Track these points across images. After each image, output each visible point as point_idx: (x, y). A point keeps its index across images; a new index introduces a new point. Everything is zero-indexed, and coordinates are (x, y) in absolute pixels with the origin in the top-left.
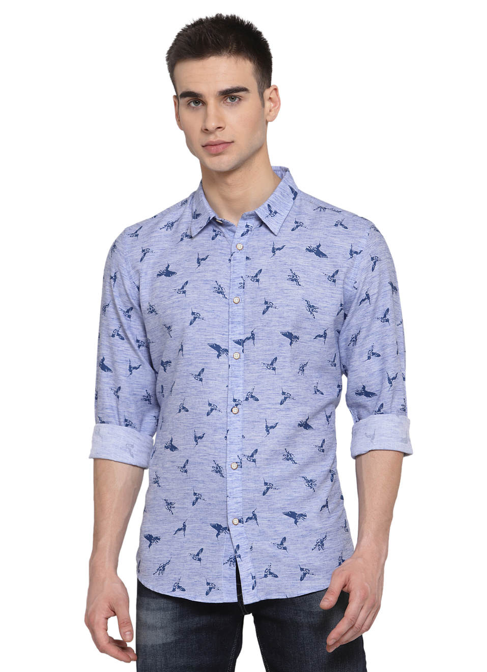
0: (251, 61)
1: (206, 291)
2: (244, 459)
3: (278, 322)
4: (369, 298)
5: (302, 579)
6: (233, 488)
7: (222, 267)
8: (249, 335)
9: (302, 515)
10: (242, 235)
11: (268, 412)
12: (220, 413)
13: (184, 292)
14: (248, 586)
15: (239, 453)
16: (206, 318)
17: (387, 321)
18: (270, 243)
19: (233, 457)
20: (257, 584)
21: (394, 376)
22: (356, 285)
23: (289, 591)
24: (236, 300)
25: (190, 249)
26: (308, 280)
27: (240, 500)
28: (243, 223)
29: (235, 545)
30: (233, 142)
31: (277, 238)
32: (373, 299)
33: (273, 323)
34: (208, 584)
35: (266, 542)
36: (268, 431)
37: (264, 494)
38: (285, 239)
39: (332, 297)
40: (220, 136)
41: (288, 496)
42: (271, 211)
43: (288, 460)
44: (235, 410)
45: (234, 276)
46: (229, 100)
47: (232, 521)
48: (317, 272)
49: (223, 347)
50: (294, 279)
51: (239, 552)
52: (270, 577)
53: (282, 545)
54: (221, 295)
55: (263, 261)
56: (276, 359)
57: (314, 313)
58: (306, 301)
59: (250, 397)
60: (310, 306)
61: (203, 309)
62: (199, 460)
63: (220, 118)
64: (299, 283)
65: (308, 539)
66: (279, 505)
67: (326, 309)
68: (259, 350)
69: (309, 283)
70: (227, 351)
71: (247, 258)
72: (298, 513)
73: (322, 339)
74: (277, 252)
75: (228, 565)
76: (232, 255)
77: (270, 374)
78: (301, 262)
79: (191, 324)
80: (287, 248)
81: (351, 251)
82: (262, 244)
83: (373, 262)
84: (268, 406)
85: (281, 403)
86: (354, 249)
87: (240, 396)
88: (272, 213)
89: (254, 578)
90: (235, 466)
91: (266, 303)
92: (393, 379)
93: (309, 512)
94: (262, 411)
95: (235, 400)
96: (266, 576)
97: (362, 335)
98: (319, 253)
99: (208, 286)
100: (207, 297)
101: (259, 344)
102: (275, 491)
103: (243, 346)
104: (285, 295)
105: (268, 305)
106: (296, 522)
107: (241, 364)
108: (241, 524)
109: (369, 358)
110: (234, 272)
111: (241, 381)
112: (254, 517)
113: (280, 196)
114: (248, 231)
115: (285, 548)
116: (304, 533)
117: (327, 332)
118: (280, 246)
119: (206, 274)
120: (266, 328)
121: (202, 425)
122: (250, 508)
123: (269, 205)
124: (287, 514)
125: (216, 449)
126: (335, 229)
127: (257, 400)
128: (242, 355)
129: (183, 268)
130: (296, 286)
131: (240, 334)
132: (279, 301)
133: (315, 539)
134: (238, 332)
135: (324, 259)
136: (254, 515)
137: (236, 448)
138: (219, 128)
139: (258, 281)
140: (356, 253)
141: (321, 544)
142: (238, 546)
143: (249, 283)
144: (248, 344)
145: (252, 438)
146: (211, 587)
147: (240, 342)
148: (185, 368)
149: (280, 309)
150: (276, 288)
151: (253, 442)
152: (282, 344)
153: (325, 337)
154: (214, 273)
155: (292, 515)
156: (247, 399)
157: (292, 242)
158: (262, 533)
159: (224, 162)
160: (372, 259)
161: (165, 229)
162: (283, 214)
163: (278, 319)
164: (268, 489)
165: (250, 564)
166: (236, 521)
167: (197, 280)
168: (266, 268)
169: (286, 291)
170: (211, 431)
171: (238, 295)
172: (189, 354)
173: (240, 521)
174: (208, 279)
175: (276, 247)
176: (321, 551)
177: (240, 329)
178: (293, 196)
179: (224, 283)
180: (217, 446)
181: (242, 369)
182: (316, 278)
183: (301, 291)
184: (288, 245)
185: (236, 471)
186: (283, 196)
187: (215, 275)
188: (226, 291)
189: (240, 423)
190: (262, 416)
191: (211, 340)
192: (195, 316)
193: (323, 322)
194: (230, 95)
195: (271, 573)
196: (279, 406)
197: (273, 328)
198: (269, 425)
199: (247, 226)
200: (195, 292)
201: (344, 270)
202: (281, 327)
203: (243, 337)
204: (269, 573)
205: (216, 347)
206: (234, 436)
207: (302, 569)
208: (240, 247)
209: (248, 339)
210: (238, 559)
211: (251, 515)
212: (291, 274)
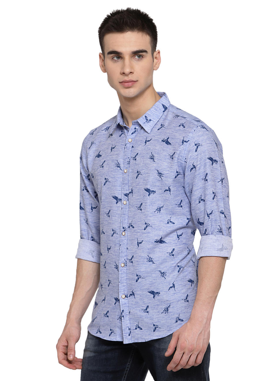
0: (149, 35)
1: (112, 166)
2: (128, 261)
3: (143, 183)
4: (195, 168)
5: (154, 331)
6: (122, 278)
7: (121, 152)
8: (130, 191)
9: (157, 293)
10: (132, 134)
11: (139, 234)
12: (117, 235)
13: (103, 167)
14: (127, 333)
15: (125, 258)
16: (111, 181)
17: (207, 180)
18: (145, 138)
19: (122, 260)
20: (132, 333)
21: (211, 212)
22: (186, 160)
23: (147, 337)
24: (125, 171)
25: (110, 142)
26: (159, 158)
27: (125, 284)
28: (133, 127)
29: (122, 310)
30: (137, 81)
31: (149, 135)
32: (197, 168)
33: (140, 184)
34: (111, 330)
35: (138, 308)
36: (138, 245)
37: (137, 281)
38: (153, 135)
39: (171, 168)
40: (131, 77)
41: (150, 282)
42: (147, 120)
43: (150, 261)
44: (124, 233)
45: (125, 157)
46: (137, 57)
47: (122, 296)
48: (165, 153)
49: (119, 198)
50: (152, 158)
51: (123, 314)
52: (138, 329)
53: (146, 310)
54: (119, 168)
55: (140, 148)
56: (142, 204)
57: (162, 177)
58: (157, 170)
59: (131, 226)
60: (159, 173)
61: (110, 177)
62: (109, 262)
63: (132, 67)
64: (154, 160)
65: (160, 307)
66: (145, 287)
67: (168, 174)
68: (135, 199)
69: (159, 160)
70: (121, 200)
71: (133, 147)
72: (156, 291)
73: (168, 192)
74: (147, 143)
75: (119, 320)
76: (126, 145)
77: (139, 212)
78: (157, 148)
79: (104, 185)
80: (153, 140)
81: (183, 140)
82: (141, 138)
83: (196, 147)
84: (139, 231)
85: (145, 229)
86: (185, 140)
87: (126, 226)
88: (148, 120)
89: (129, 329)
90: (123, 265)
91: (138, 172)
92: (210, 214)
93: (161, 291)
94: (135, 234)
95: (123, 228)
96: (136, 329)
97: (194, 189)
98: (168, 143)
99: (114, 164)
100: (112, 169)
101: (135, 195)
102: (143, 279)
103: (128, 197)
104: (147, 167)
105: (138, 173)
106: (154, 297)
107: (127, 207)
108: (126, 298)
109: (200, 202)
110: (126, 155)
111: (127, 217)
112: (133, 294)
113: (154, 110)
114: (135, 131)
115: (148, 312)
116: (158, 303)
117: (170, 188)
118: (149, 139)
119: (113, 156)
120: (138, 186)
121: (110, 242)
122: (131, 289)
123: (146, 117)
124: (150, 292)
125: (116, 255)
126: (178, 128)
127: (134, 228)
128: (128, 202)
129: (105, 153)
130: (152, 162)
131: (127, 190)
132: (144, 171)
133: (164, 307)
134: (126, 189)
135: (169, 146)
136: (133, 293)
137: (124, 255)
138: (131, 73)
139: (136, 159)
140: (186, 142)
141: (167, 310)
142: (123, 311)
143: (132, 161)
144: (130, 195)
145: (132, 249)
146: (112, 332)
147: (126, 195)
148: (103, 210)
149: (144, 175)
150: (143, 163)
151: (132, 251)
152: (144, 195)
153: (170, 191)
154: (117, 155)
155: (152, 293)
156: (129, 227)
157: (156, 136)
158: (137, 303)
159: (131, 92)
160: (196, 145)
161: (104, 131)
162: (155, 120)
163: (143, 181)
164: (138, 278)
165: (128, 322)
166: (124, 296)
167: (109, 160)
168: (140, 152)
169: (147, 165)
170: (114, 245)
171: (127, 168)
172: (104, 202)
173: (126, 297)
174: (114, 159)
175: (147, 140)
176: (167, 314)
177: (126, 187)
178: (164, 110)
179: (121, 161)
180: (116, 253)
181: (127, 210)
182: (163, 157)
183: (155, 165)
184: (153, 139)
185: (123, 268)
186: (157, 110)
187: (117, 157)
188: (122, 166)
189: (126, 241)
190: (136, 236)
191: (113, 194)
192: (107, 180)
193: (167, 182)
194: (138, 54)
195: (139, 327)
196: (143, 231)
197: (141, 186)
198: (139, 242)
199: (135, 128)
200: (107, 167)
201: (178, 152)
202: (144, 186)
203: (128, 192)
204: (138, 327)
205: (116, 198)
206: (123, 248)
207: (154, 325)
208: (130, 140)
209: (130, 193)
210: (122, 318)
211: (131, 293)
212: (151, 155)
